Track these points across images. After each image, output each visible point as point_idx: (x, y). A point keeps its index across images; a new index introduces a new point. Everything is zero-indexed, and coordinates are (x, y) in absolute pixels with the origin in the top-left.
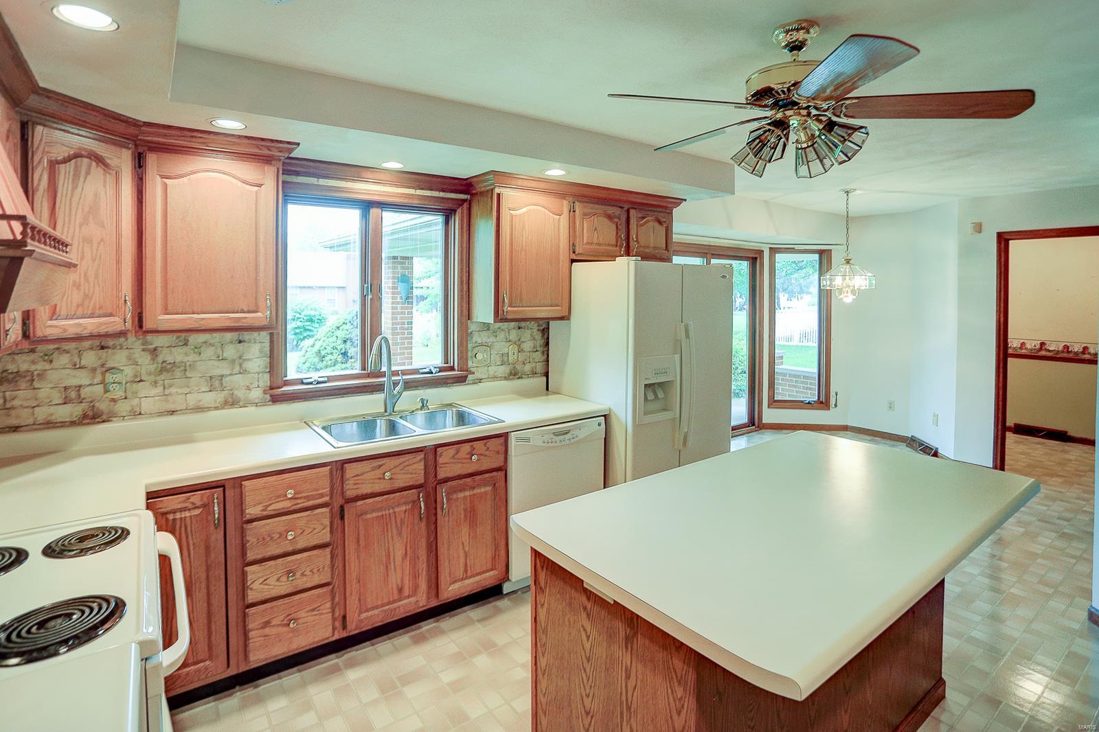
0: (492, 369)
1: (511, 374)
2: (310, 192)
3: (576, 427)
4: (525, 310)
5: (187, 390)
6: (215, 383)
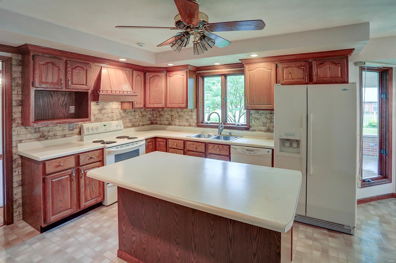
0: (259, 128)
1: (267, 130)
2: (208, 74)
3: (256, 150)
4: (255, 106)
5: (183, 121)
6: (187, 120)
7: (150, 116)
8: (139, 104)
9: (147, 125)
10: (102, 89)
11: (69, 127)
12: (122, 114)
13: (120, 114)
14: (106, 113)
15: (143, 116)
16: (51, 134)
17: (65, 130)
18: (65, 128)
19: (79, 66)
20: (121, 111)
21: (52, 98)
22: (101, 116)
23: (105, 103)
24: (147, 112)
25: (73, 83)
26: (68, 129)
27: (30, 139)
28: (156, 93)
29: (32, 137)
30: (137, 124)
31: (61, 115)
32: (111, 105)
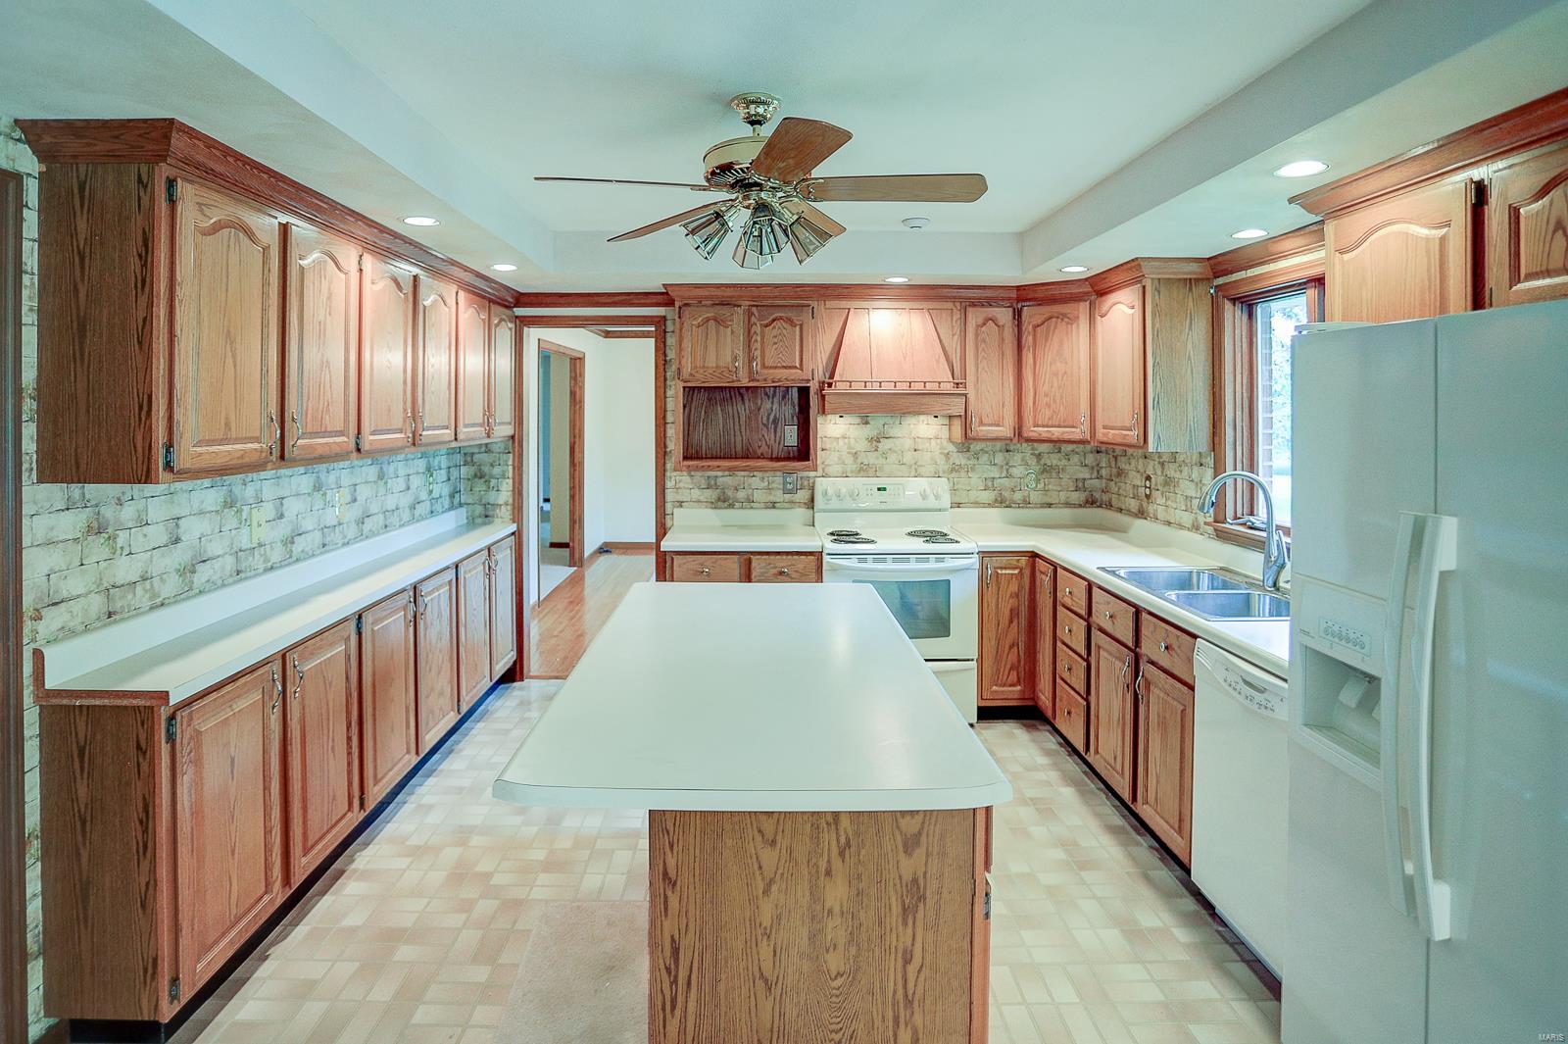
7: (1085, 474)
8: (990, 425)
9: (1068, 505)
10: (841, 376)
11: (785, 483)
12: (952, 459)
13: (947, 455)
14: (895, 452)
15: (1046, 470)
16: (741, 495)
17: (772, 489)
18: (774, 485)
19: (781, 318)
20: (951, 448)
21: (744, 403)
22: (877, 458)
23: (889, 420)
24: (1067, 457)
25: (766, 365)
26: (781, 487)
27: (699, 501)
28: (1056, 384)
29: (702, 498)
30: (1018, 496)
31: (764, 449)
32: (912, 426)
